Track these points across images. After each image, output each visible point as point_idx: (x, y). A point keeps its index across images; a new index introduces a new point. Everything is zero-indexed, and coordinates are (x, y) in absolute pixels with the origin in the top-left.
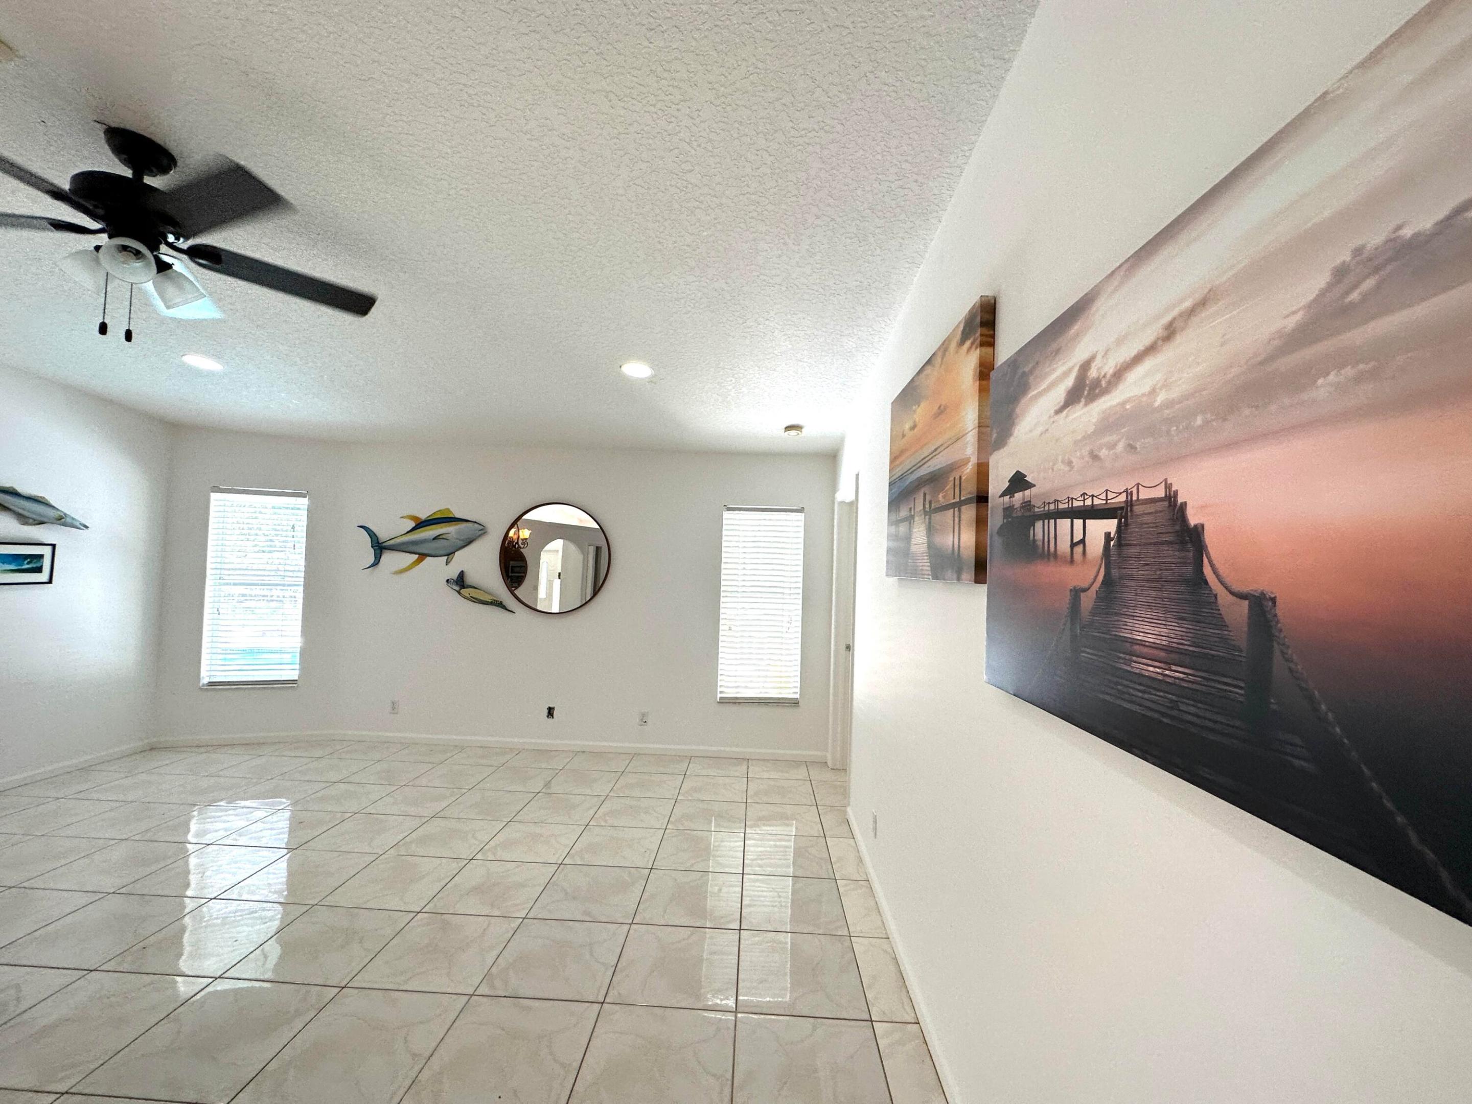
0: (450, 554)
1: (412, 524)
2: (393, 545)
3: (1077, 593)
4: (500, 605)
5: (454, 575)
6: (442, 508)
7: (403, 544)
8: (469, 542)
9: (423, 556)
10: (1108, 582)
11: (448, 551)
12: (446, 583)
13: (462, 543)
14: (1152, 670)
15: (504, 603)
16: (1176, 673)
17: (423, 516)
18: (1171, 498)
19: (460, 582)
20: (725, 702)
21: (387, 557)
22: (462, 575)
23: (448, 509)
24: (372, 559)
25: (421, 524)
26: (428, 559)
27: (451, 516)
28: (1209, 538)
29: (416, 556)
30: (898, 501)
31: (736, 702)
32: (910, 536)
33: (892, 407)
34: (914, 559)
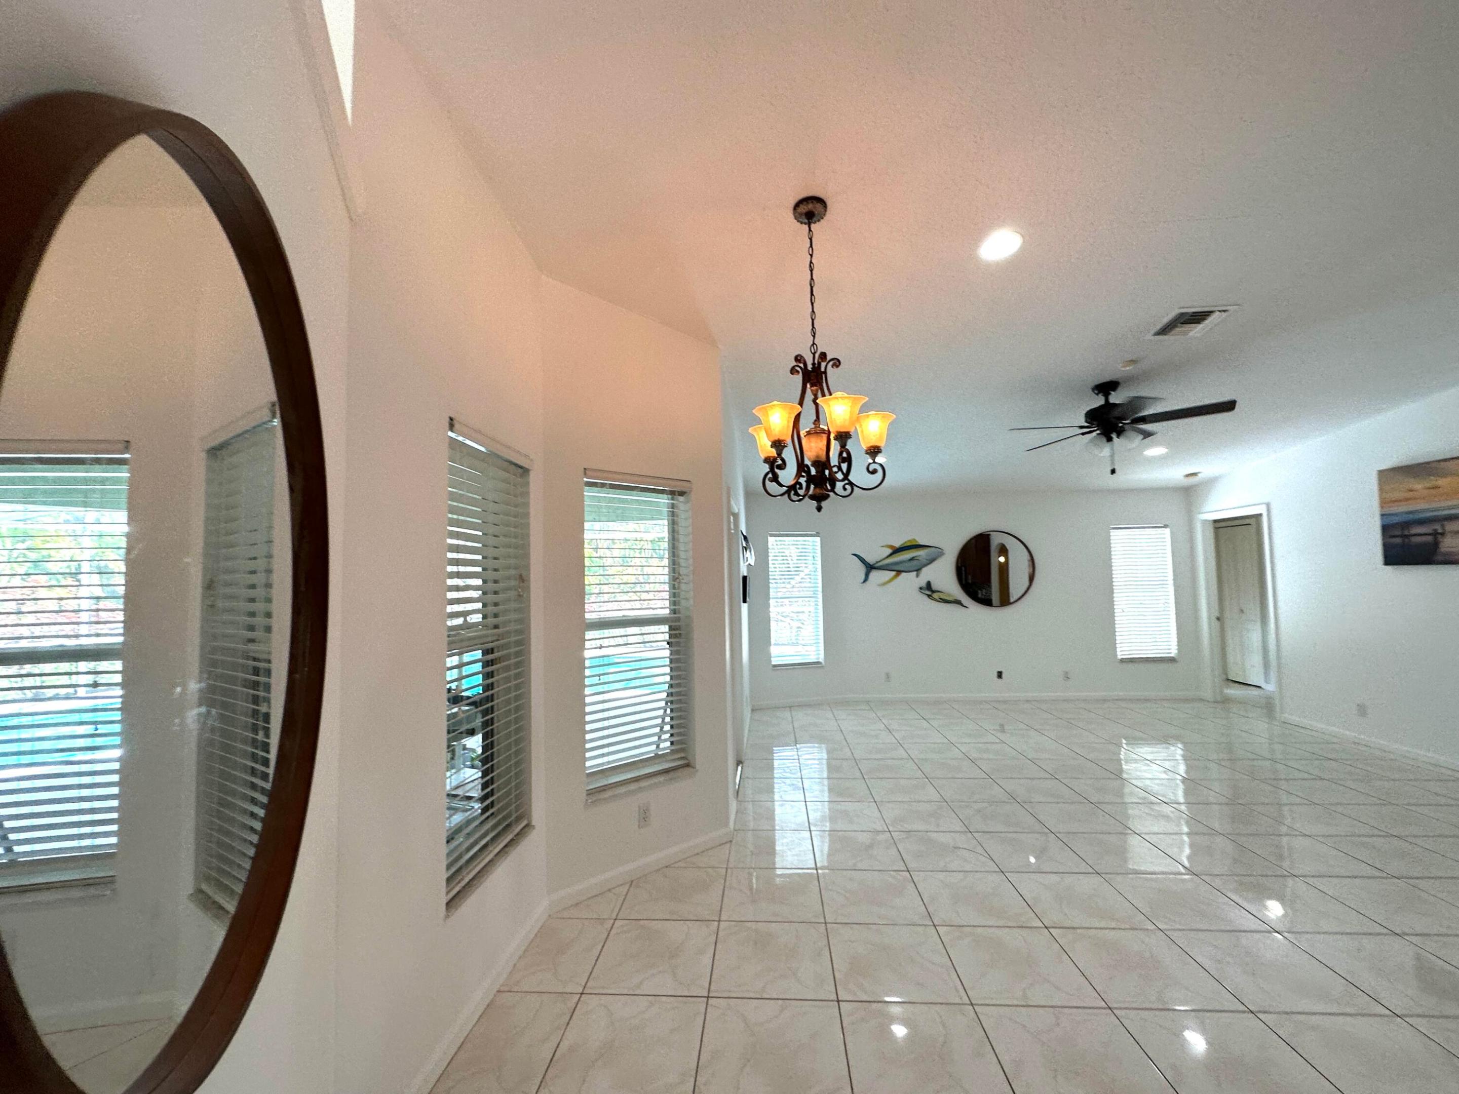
0: (918, 570)
1: (889, 551)
2: (881, 566)
4: (958, 602)
5: (924, 584)
6: (910, 538)
7: (888, 565)
8: (932, 561)
9: (899, 572)
11: (917, 568)
12: (918, 589)
13: (928, 562)
15: (963, 602)
17: (897, 545)
19: (929, 589)
20: (1122, 661)
21: (874, 574)
22: (929, 584)
23: (914, 540)
24: (863, 577)
25: (896, 551)
26: (904, 574)
27: (917, 544)
29: (894, 573)
30: (1406, 525)
31: (1132, 661)
32: (1436, 544)
33: (1381, 473)
34: (1447, 554)
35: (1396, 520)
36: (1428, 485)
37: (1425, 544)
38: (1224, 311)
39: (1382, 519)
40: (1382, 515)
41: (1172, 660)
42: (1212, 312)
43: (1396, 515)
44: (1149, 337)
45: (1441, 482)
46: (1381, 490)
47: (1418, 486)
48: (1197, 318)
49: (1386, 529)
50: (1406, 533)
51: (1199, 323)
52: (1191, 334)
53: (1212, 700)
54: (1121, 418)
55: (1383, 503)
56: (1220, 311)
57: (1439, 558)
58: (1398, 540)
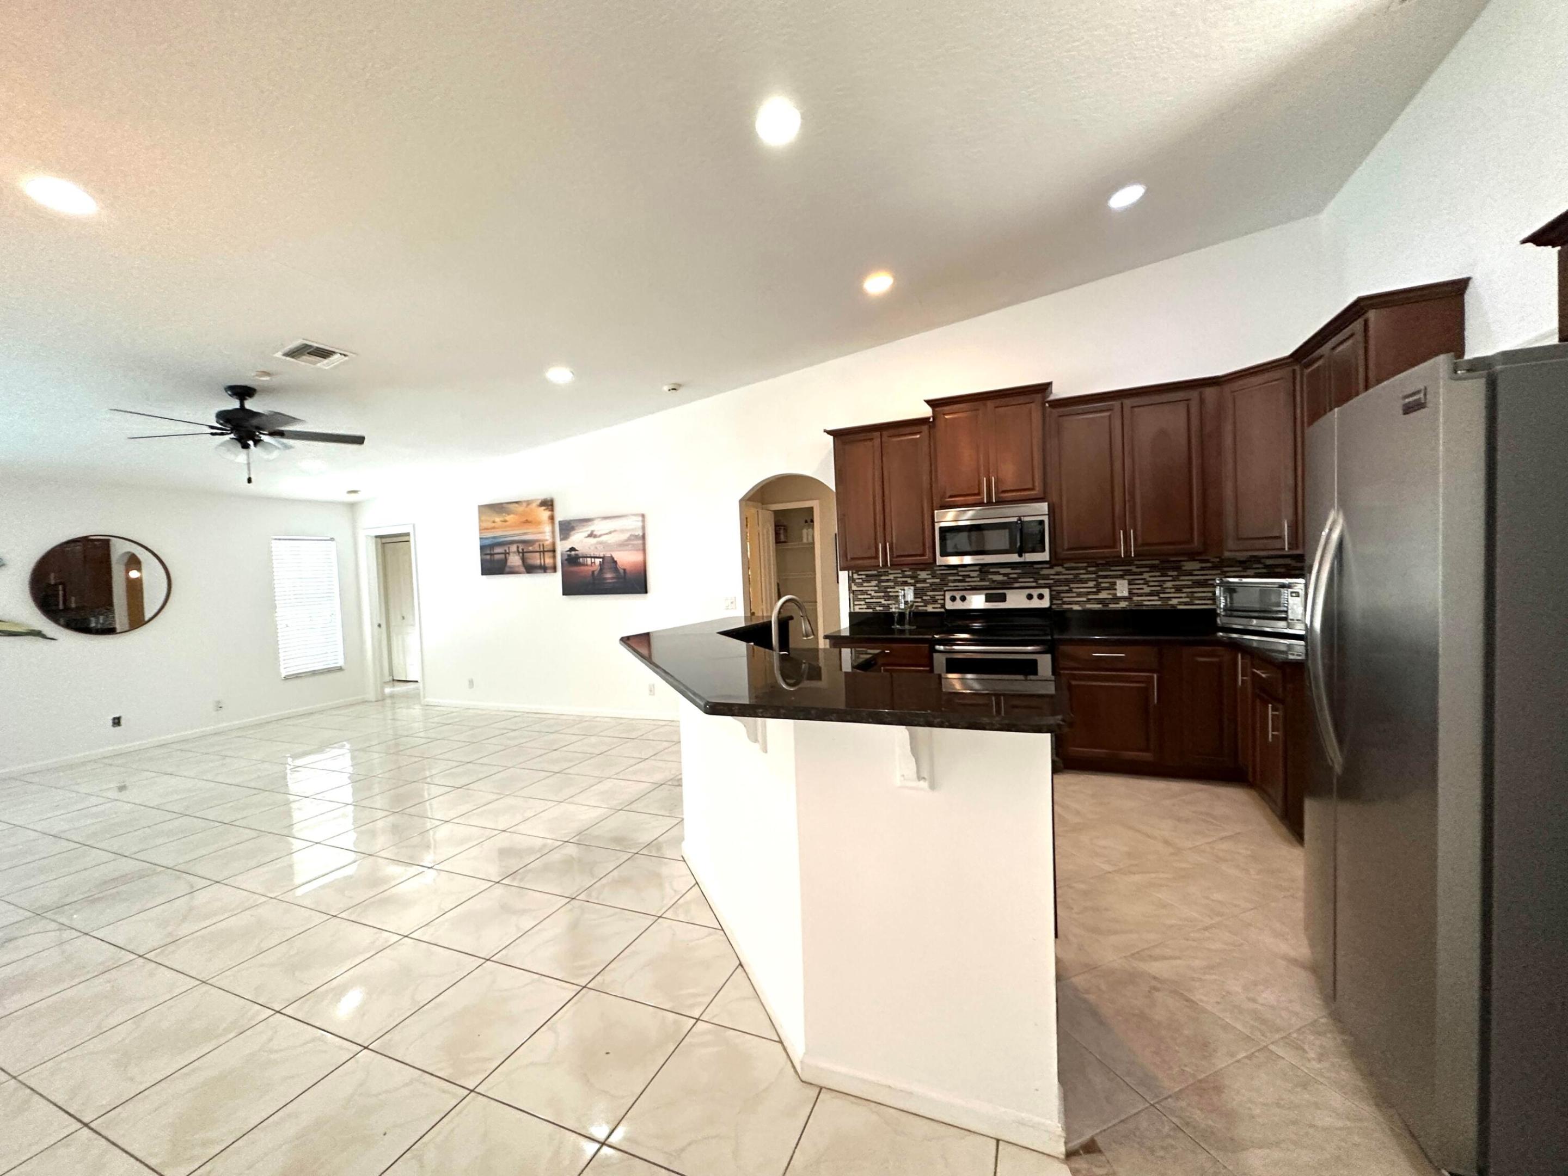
3: (593, 572)
4: (38, 634)
10: (601, 569)
14: (610, 581)
15: (44, 633)
16: (614, 581)
18: (612, 556)
20: (288, 678)
28: (618, 562)
30: (492, 546)
31: (297, 676)
32: (506, 560)
33: (480, 507)
34: (510, 567)
35: (487, 542)
36: (502, 519)
37: (499, 561)
38: (345, 355)
39: (480, 542)
40: (481, 538)
41: (340, 669)
42: (334, 353)
43: (486, 539)
44: (279, 355)
45: (508, 518)
46: (480, 520)
47: (497, 520)
48: (324, 354)
49: (483, 548)
50: (492, 552)
51: (325, 358)
52: (319, 365)
53: (374, 700)
54: (259, 428)
55: (482, 530)
56: (341, 354)
57: (507, 570)
58: (488, 557)
